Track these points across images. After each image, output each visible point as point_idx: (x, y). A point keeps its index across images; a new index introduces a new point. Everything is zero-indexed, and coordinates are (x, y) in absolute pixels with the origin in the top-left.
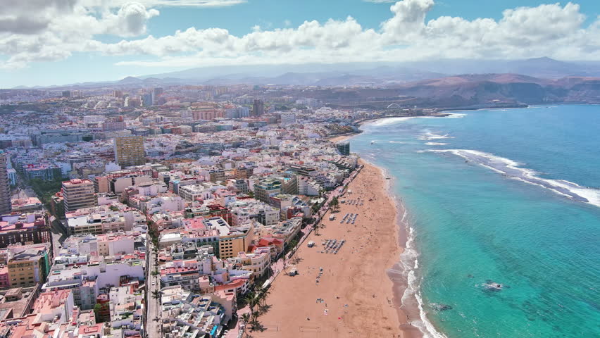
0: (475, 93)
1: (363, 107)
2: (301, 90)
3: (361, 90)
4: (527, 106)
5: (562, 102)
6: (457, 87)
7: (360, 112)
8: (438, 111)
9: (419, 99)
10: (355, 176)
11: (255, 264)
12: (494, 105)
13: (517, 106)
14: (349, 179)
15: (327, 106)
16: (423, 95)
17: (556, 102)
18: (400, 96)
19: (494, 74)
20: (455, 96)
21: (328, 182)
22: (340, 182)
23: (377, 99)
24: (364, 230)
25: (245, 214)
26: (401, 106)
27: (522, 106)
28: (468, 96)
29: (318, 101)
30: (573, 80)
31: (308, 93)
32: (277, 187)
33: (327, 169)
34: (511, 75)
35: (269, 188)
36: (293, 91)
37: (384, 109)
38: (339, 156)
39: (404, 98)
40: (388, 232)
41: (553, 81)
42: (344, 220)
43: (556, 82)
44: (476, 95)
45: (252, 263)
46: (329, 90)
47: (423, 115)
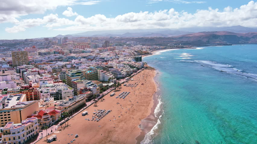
0: (208, 39)
1: (157, 45)
2: (130, 38)
3: (157, 38)
4: (232, 45)
5: (247, 43)
6: (200, 37)
7: (155, 47)
8: (191, 47)
9: (182, 41)
10: (140, 72)
11: (14, 133)
12: (217, 44)
13: (227, 45)
14: (135, 73)
15: (140, 44)
16: (185, 40)
17: (245, 43)
18: (174, 41)
19: (216, 32)
20: (199, 40)
21: (120, 74)
22: (129, 75)
23: (164, 42)
24: (129, 103)
25: (47, 92)
26: (174, 45)
27: (229, 45)
28: (205, 40)
29: (137, 42)
30: (252, 34)
31: (133, 39)
32: (79, 75)
33: (122, 67)
34: (224, 32)
35: (72, 76)
36: (127, 39)
37: (166, 46)
38: (133, 62)
39: (176, 41)
40: (145, 105)
41: (243, 35)
42: (120, 96)
43: (245, 35)
44: (209, 40)
45: (11, 133)
46: (142, 38)
47: (184, 48)
